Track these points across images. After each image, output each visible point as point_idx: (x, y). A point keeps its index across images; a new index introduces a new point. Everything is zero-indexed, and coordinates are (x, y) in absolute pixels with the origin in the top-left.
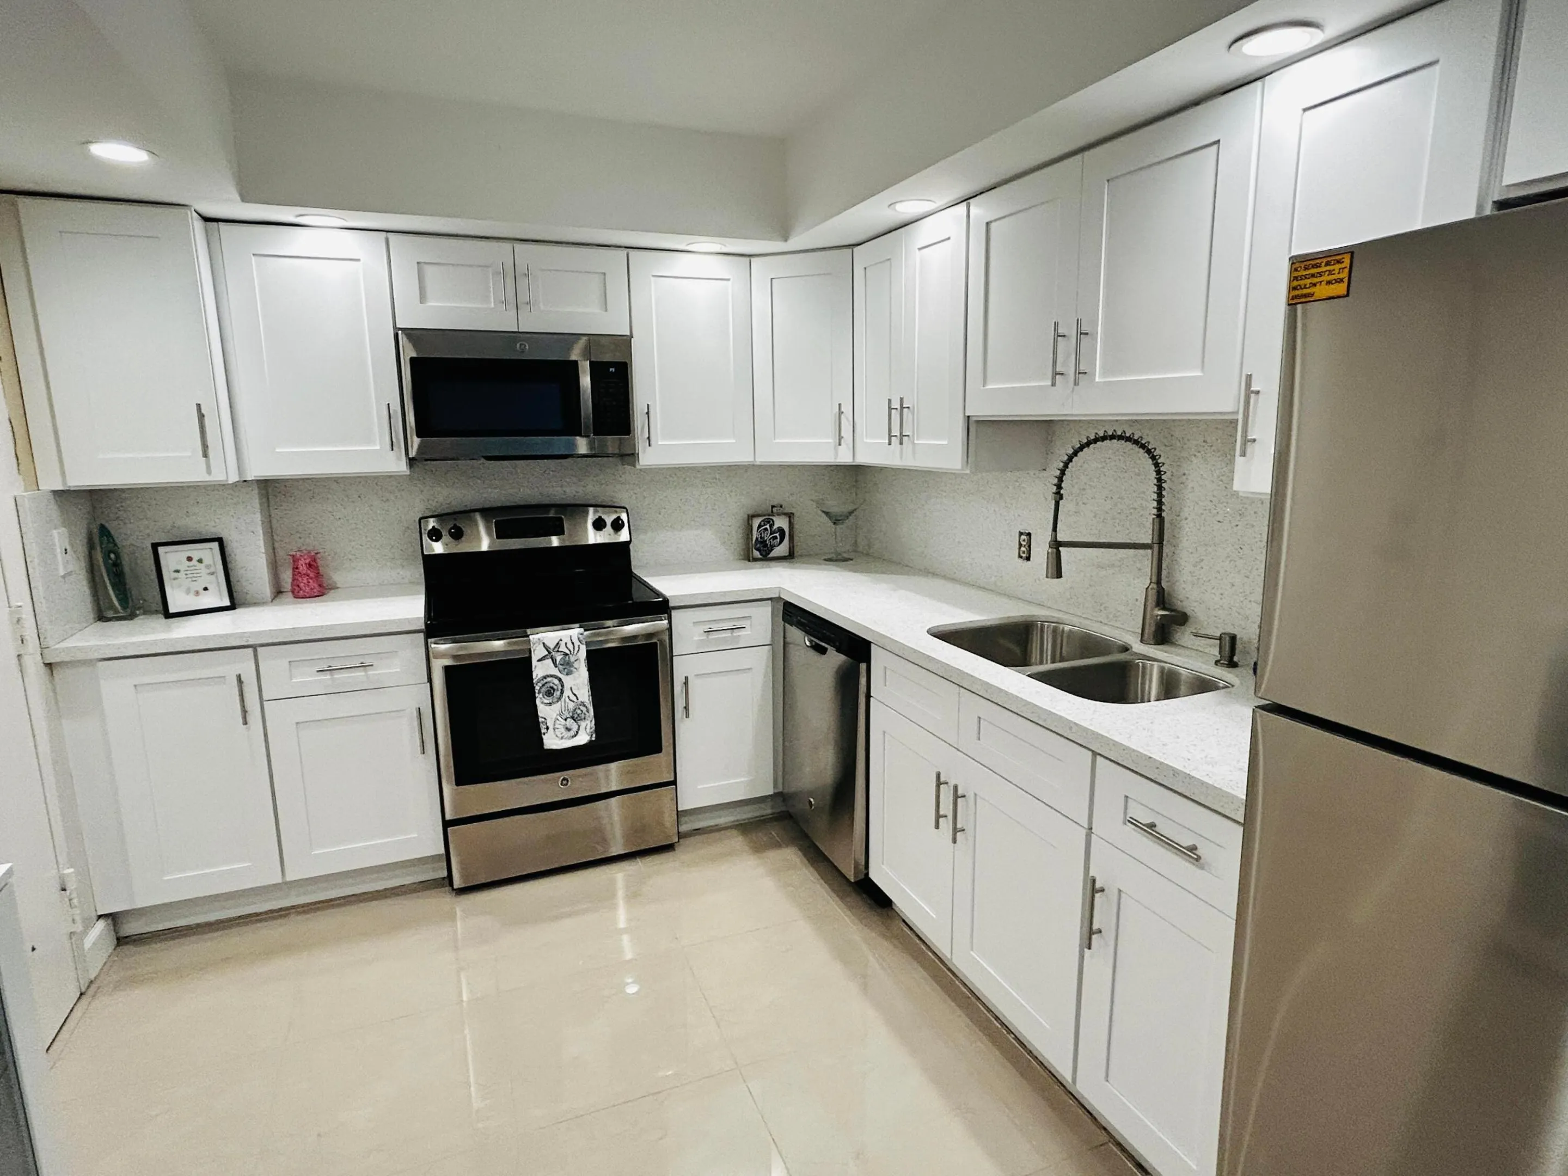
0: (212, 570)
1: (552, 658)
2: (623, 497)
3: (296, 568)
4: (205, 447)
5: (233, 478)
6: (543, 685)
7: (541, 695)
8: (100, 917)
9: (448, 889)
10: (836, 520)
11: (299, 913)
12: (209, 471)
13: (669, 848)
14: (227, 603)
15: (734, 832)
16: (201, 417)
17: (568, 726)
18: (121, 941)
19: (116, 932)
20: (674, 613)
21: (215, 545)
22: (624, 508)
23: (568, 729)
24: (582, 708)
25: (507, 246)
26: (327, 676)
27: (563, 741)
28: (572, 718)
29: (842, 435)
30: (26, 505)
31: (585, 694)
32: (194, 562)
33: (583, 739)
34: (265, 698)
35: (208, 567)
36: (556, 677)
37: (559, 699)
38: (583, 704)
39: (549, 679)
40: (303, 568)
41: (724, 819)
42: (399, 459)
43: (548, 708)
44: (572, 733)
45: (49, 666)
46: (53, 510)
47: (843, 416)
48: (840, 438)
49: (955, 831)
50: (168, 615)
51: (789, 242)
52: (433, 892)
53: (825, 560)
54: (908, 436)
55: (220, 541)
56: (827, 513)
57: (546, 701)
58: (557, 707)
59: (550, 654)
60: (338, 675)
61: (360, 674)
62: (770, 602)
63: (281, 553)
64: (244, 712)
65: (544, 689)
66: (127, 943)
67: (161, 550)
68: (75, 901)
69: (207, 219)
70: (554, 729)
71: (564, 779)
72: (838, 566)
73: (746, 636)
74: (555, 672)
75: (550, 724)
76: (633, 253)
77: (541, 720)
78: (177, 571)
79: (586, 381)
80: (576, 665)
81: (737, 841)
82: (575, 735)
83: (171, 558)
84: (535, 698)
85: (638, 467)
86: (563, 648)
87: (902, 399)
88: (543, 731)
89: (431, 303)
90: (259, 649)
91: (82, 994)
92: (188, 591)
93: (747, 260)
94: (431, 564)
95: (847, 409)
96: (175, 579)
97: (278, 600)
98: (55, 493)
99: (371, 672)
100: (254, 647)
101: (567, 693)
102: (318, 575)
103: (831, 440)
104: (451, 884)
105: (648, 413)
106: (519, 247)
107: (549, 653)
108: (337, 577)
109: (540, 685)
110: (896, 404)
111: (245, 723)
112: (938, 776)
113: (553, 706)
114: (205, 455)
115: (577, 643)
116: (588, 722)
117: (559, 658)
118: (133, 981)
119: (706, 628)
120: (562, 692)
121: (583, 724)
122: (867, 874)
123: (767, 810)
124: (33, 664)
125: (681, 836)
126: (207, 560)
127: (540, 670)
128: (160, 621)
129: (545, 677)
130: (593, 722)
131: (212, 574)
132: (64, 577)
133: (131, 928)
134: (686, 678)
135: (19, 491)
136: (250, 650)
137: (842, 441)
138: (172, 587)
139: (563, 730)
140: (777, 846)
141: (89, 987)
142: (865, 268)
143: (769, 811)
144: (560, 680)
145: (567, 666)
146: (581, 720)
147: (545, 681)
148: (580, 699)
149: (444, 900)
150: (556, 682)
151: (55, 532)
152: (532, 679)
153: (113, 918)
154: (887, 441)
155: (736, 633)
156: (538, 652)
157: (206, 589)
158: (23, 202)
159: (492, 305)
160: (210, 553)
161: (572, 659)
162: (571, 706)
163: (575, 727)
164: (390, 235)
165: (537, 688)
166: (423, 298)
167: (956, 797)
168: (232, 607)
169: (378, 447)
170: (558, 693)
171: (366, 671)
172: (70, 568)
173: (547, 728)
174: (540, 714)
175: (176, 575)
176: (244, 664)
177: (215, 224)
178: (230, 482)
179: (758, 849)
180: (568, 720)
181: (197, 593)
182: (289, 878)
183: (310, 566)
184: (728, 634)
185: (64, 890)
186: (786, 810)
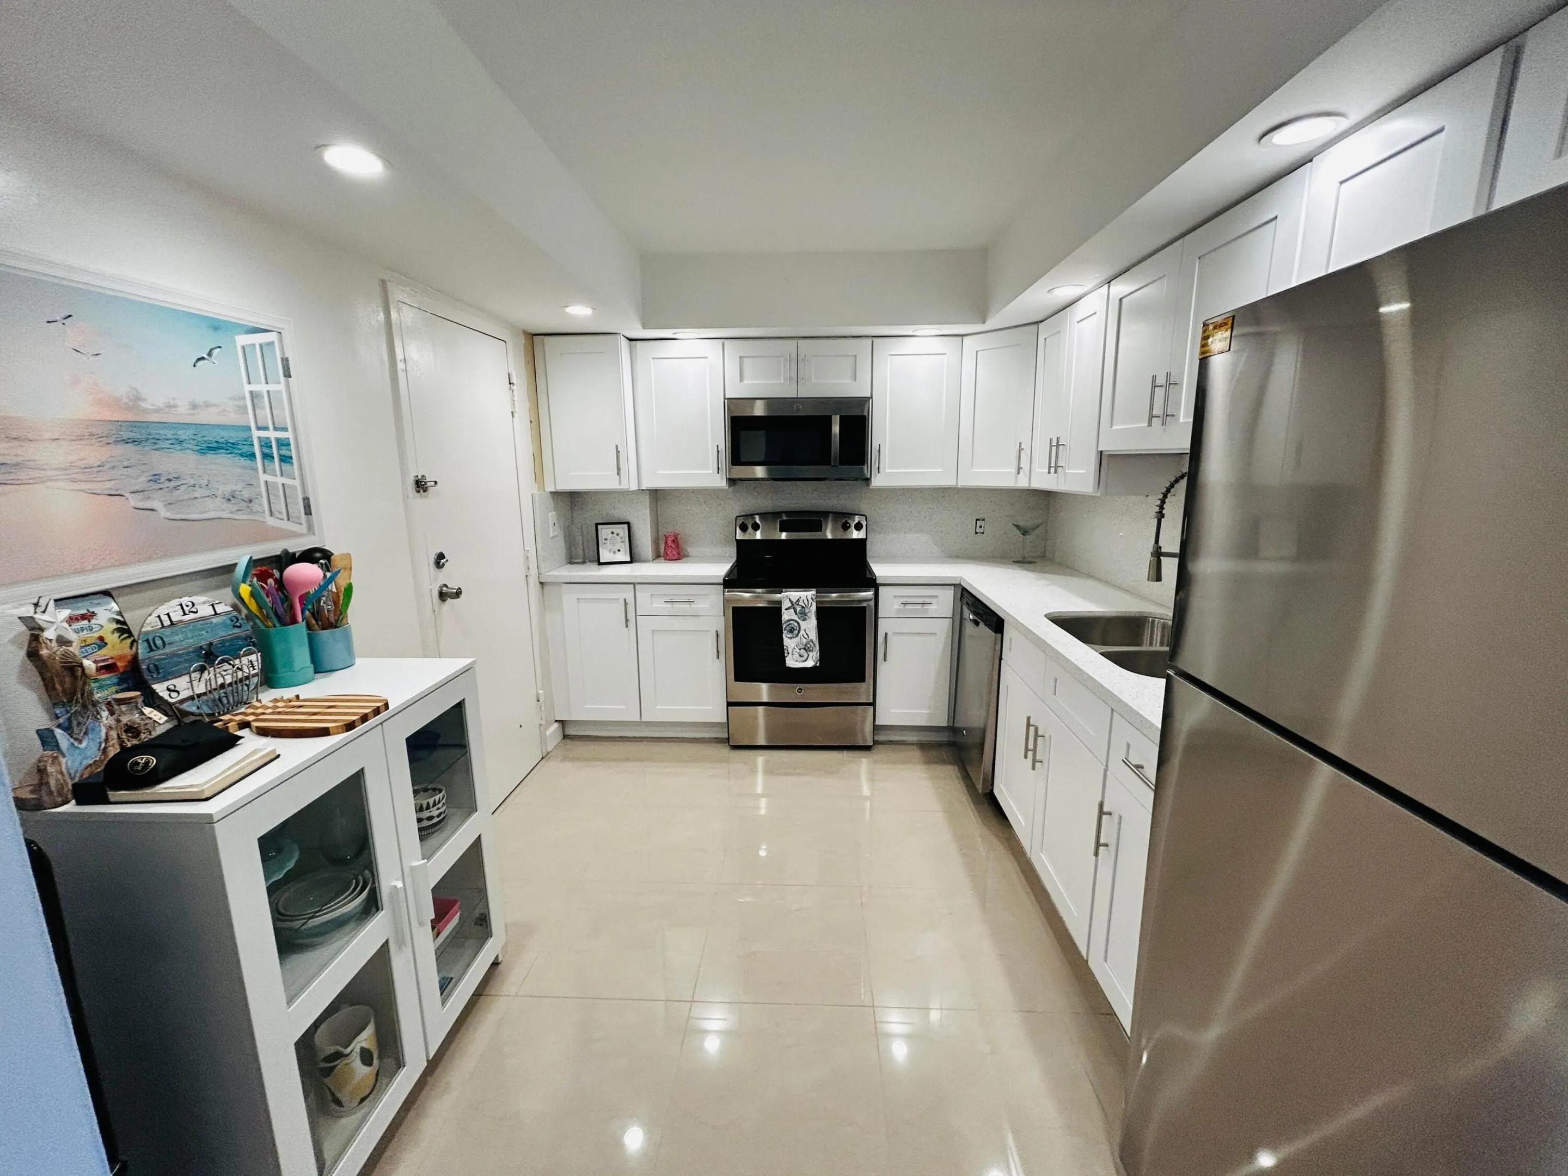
0: (623, 539)
1: (794, 608)
2: (865, 507)
3: (666, 542)
4: (619, 469)
5: (634, 487)
6: (788, 625)
7: (786, 632)
8: (556, 721)
9: (727, 744)
10: (1025, 532)
11: (647, 741)
12: (620, 483)
13: (867, 748)
14: (629, 559)
15: (915, 747)
16: (618, 452)
17: (801, 653)
18: (565, 737)
19: (563, 731)
20: (881, 589)
21: (626, 526)
22: (864, 515)
23: (801, 656)
24: (811, 643)
25: (794, 342)
26: (669, 605)
27: (797, 663)
28: (805, 649)
29: (1021, 466)
30: (537, 499)
31: (813, 635)
32: (615, 535)
33: (810, 664)
34: (638, 614)
35: (621, 538)
36: (796, 621)
37: (797, 635)
38: (812, 641)
39: (791, 622)
40: (670, 543)
41: (912, 737)
42: (722, 478)
43: (789, 640)
44: (804, 659)
45: (542, 583)
46: (551, 503)
47: (1022, 453)
48: (1019, 469)
49: (1035, 761)
50: (600, 564)
51: (987, 323)
52: (719, 745)
53: (1014, 562)
54: (1062, 466)
55: (628, 523)
56: (1017, 526)
57: (788, 636)
58: (796, 640)
59: (793, 606)
60: (676, 605)
61: (687, 606)
62: (953, 587)
63: (661, 534)
64: (627, 620)
65: (788, 628)
66: (567, 738)
67: (600, 527)
68: (543, 708)
69: (631, 340)
70: (792, 654)
71: (800, 689)
72: (1020, 566)
73: (933, 609)
74: (796, 618)
75: (790, 651)
76: (876, 340)
77: (785, 647)
78: (606, 539)
79: (836, 429)
80: (809, 615)
81: (916, 754)
82: (806, 661)
83: (604, 532)
84: (783, 633)
85: (871, 487)
86: (801, 603)
87: (1058, 439)
88: (786, 655)
89: (746, 382)
90: (637, 586)
91: (543, 758)
92: (610, 551)
93: (960, 338)
94: (740, 543)
95: (1026, 446)
96: (605, 543)
97: (658, 560)
98: (551, 492)
99: (693, 606)
100: (634, 584)
101: (802, 632)
102: (678, 546)
103: (1013, 470)
104: (729, 742)
105: (879, 450)
106: (801, 342)
107: (793, 605)
108: (690, 550)
109: (785, 625)
110: (1054, 443)
111: (627, 627)
112: (1029, 719)
113: (793, 640)
114: (618, 474)
115: (810, 601)
116: (815, 653)
117: (798, 609)
118: (565, 759)
119: (904, 600)
120: (799, 632)
121: (811, 654)
122: (992, 790)
123: (944, 737)
124: (533, 580)
125: (876, 742)
126: (621, 535)
127: (787, 615)
128: (595, 566)
129: (789, 620)
130: (818, 654)
131: (622, 542)
132: (552, 538)
133: (571, 731)
134: (886, 634)
135: (535, 491)
136: (632, 586)
137: (1021, 471)
138: (603, 548)
139: (798, 656)
140: (943, 762)
141: (546, 755)
142: (1045, 339)
143: (945, 739)
144: (798, 623)
145: (803, 615)
146: (810, 651)
147: (789, 623)
148: (811, 638)
149: (725, 751)
150: (796, 624)
151: (550, 514)
152: (781, 621)
153: (562, 723)
154: (1047, 471)
155: (926, 607)
156: (787, 604)
157: (619, 550)
158: (546, 339)
159: (782, 381)
160: (622, 530)
161: (807, 611)
162: (804, 641)
163: (806, 655)
164: (725, 341)
165: (784, 627)
166: (741, 380)
167: (1036, 735)
168: (631, 562)
169: (711, 472)
170: (797, 632)
171: (690, 605)
172: (556, 533)
173: (788, 653)
174: (785, 644)
175: (606, 541)
176: (628, 593)
177: (634, 342)
178: (631, 490)
179: (928, 762)
180: (802, 650)
181: (614, 552)
182: (643, 720)
183: (673, 541)
184: (919, 607)
185: (538, 701)
186: (953, 739)
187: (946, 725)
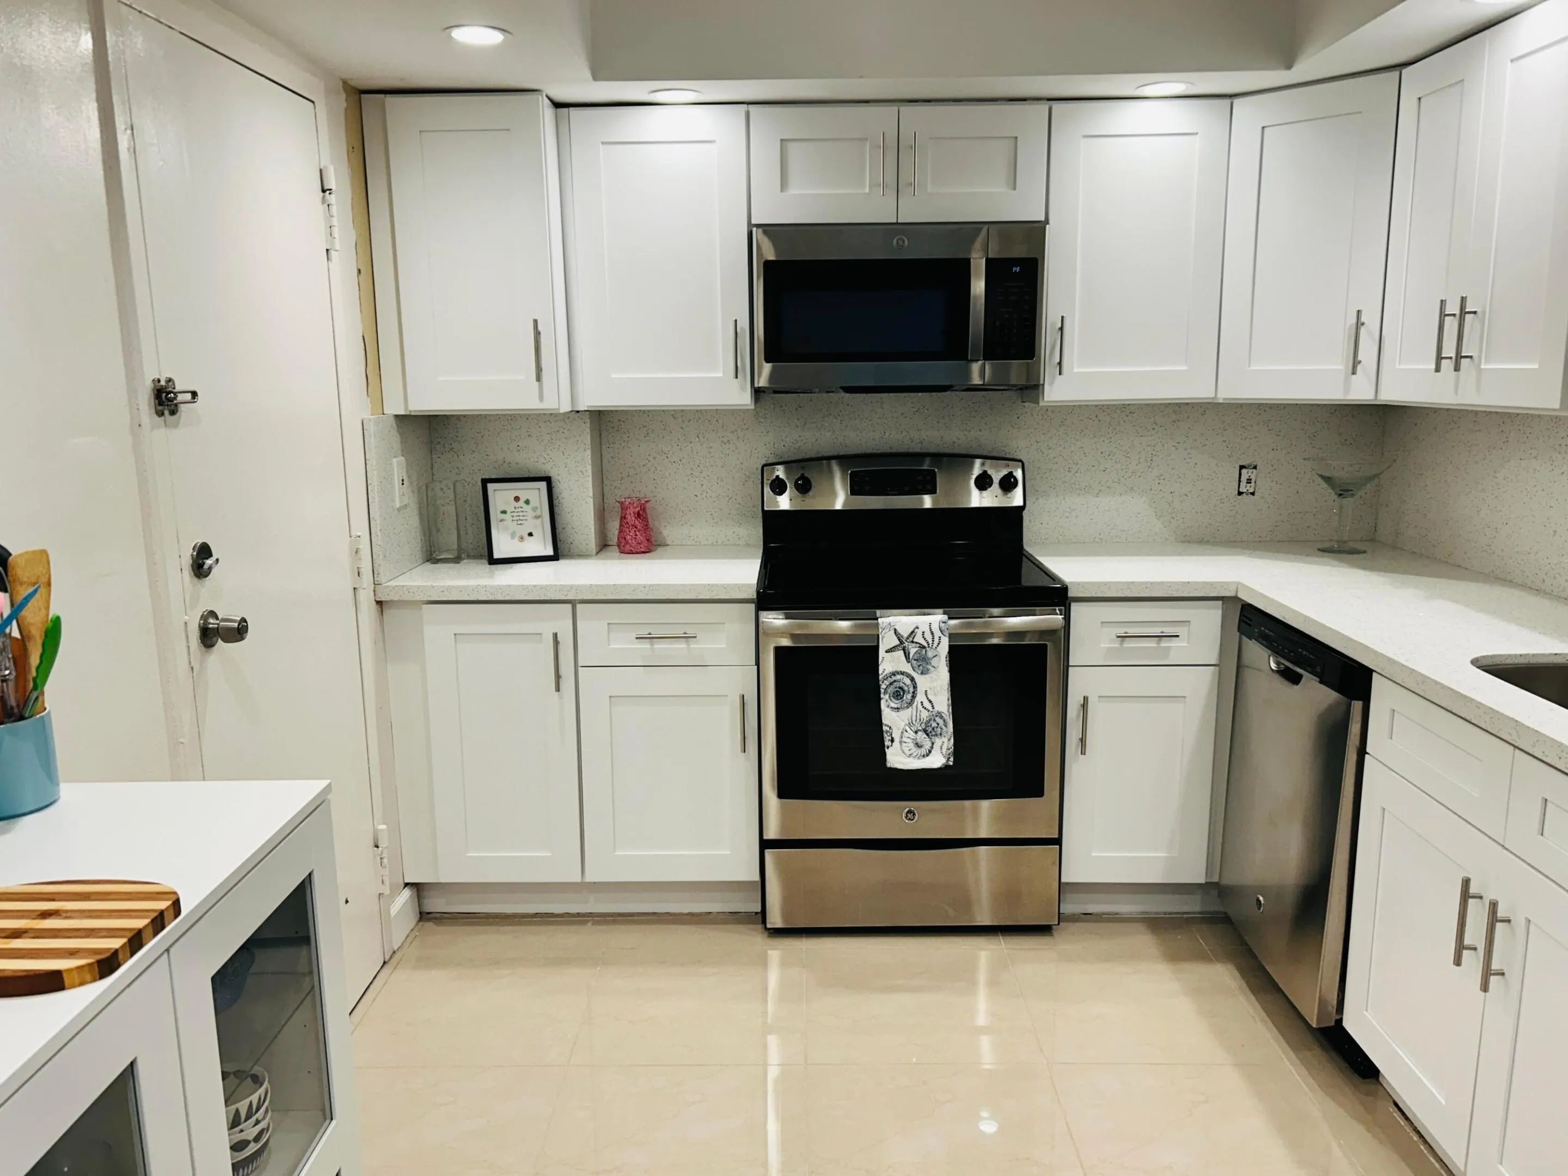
0: (538, 513)
1: (904, 650)
2: (1019, 445)
3: (623, 518)
4: (539, 369)
5: (565, 407)
6: (891, 684)
7: (887, 696)
8: (407, 885)
9: (760, 926)
10: (1343, 491)
11: (595, 923)
12: (541, 398)
13: (1043, 930)
14: (550, 552)
15: (1141, 927)
16: (537, 334)
17: (919, 741)
18: (424, 916)
19: (419, 906)
20: (1074, 607)
21: (543, 485)
22: (1020, 461)
23: (918, 746)
24: (938, 720)
25: (893, 109)
26: (645, 645)
27: (911, 759)
28: (925, 731)
29: (1360, 358)
30: (371, 429)
31: (943, 703)
32: (521, 503)
33: (937, 760)
34: (580, 664)
35: (534, 509)
36: (908, 676)
37: (910, 704)
38: (940, 715)
39: (899, 677)
40: (631, 519)
41: (1126, 907)
42: (743, 389)
43: (894, 714)
44: (923, 751)
45: (380, 603)
46: (394, 438)
47: (1363, 331)
48: (1356, 363)
49: (1487, 973)
50: (493, 561)
51: (1295, 69)
52: (741, 928)
53: (1319, 550)
54: (1471, 357)
55: (548, 480)
56: (1327, 480)
57: (893, 705)
58: (906, 714)
59: (902, 644)
60: (654, 645)
61: (681, 645)
62: (1220, 603)
63: (611, 501)
64: (558, 677)
65: (891, 689)
66: (429, 920)
67: (491, 486)
68: (385, 861)
69: (557, 105)
70: (901, 742)
71: (910, 812)
72: (1341, 561)
73: (1178, 650)
74: (907, 668)
75: (896, 736)
76: (1057, 106)
77: (885, 728)
78: (504, 512)
79: (978, 286)
80: (934, 662)
81: (1144, 940)
82: (928, 755)
83: (500, 496)
84: (880, 699)
85: (1041, 404)
86: (919, 638)
87: (1463, 300)
88: (887, 743)
89: (793, 191)
90: (579, 606)
91: (385, 963)
92: (513, 536)
93: (1227, 102)
94: (772, 521)
95: (1371, 319)
96: (501, 521)
97: (603, 554)
98: (397, 416)
99: (694, 645)
100: (573, 603)
101: (920, 697)
102: (646, 527)
103: (1340, 365)
104: (764, 921)
105: (1061, 329)
106: (906, 110)
107: (901, 642)
108: (669, 532)
109: (887, 682)
110: (1453, 307)
111: (558, 689)
112: (1466, 883)
113: (902, 713)
114: (539, 379)
115: (937, 634)
116: (946, 740)
117: (913, 650)
119: (1121, 631)
120: (914, 697)
121: (938, 741)
122: (1339, 1022)
123: (1192, 905)
124: (367, 598)
125: (1061, 918)
126: (534, 502)
127: (889, 663)
128: (484, 567)
129: (894, 674)
130: (952, 740)
131: (537, 517)
132: (399, 510)
133: (436, 904)
134: (1086, 699)
135: (367, 415)
136: (569, 606)
137: (1359, 368)
138: (498, 529)
139: (912, 745)
140: (1201, 957)
141: (391, 957)
142: (1420, 99)
143: (1197, 908)
144: (912, 679)
145: (923, 662)
146: (936, 735)
147: (894, 678)
148: (937, 708)
149: (755, 940)
150: (908, 681)
151: (395, 460)
152: (878, 675)
153: (417, 888)
154: (1433, 366)
155: (1165, 643)
156: (887, 641)
157: (530, 534)
158: (390, 100)
159: (867, 190)
160: (536, 493)
161: (930, 654)
162: (925, 715)
163: (927, 745)
164: (752, 108)
165: (883, 686)
166: (784, 185)
167: (1493, 919)
168: (555, 558)
169: (721, 375)
170: (909, 696)
171: (689, 644)
172: (406, 501)
173: (892, 741)
174: (884, 721)
175: (503, 516)
176: (559, 621)
177: (566, 110)
178: (562, 411)
179: (1174, 957)
180: (920, 733)
181: (522, 538)
182: (589, 878)
183: (638, 515)
184: (1151, 644)
185: (377, 847)
186: (1222, 909)
187: (1203, 882)
